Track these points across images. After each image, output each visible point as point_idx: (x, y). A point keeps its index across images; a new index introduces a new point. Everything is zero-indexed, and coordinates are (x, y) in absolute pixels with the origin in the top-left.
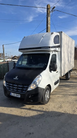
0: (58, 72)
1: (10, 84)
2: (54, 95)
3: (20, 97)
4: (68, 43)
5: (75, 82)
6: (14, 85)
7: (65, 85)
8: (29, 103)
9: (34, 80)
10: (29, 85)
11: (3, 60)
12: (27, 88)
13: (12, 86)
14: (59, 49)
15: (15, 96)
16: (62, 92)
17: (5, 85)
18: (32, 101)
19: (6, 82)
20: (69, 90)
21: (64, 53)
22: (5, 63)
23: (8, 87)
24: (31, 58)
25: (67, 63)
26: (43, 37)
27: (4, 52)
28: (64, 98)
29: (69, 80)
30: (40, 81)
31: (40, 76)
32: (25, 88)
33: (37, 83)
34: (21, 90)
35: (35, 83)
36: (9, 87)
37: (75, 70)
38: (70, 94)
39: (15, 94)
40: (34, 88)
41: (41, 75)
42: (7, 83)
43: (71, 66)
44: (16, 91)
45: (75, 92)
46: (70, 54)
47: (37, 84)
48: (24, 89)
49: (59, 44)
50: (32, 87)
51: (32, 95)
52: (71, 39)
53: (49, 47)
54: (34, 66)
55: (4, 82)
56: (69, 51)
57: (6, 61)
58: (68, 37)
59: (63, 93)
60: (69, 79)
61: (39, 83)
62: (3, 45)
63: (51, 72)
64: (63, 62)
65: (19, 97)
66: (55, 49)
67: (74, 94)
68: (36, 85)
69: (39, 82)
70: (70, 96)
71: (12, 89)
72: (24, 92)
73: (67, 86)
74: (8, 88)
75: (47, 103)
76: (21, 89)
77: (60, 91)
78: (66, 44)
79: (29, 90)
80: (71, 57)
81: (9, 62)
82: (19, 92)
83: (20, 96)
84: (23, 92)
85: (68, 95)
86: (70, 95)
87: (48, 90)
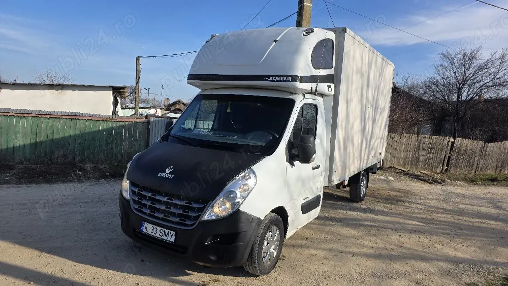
0: (318, 167)
1: (144, 193)
2: (299, 250)
3: (173, 239)
4: (365, 68)
5: (382, 213)
6: (158, 197)
7: (346, 219)
8: (201, 264)
9: (229, 187)
10: (208, 199)
11: (133, 112)
12: (202, 211)
13: (151, 199)
14: (329, 87)
15: (157, 235)
16: (328, 241)
17: (127, 195)
18: (213, 258)
19: (132, 184)
20: (354, 237)
21: (347, 102)
22: (138, 121)
23: (135, 201)
24: (229, 110)
25: (357, 139)
26: (275, 41)
27: (137, 83)
28: (333, 263)
29: (363, 202)
30: (249, 191)
31: (251, 175)
32: (192, 209)
33: (239, 196)
34: (179, 215)
35: (231, 196)
36: (140, 203)
37: (391, 169)
38: (355, 250)
39: (159, 228)
40: (225, 214)
41: (254, 172)
42: (134, 189)
43: (373, 153)
44: (163, 219)
45: (374, 245)
46: (370, 111)
47: (238, 200)
48: (191, 214)
49: (331, 72)
50: (219, 209)
51: (215, 237)
52: (381, 56)
53: (294, 79)
54: (234, 139)
55: (126, 184)
56: (367, 99)
57: (141, 115)
58: (366, 50)
59: (330, 246)
60: (361, 200)
61: (245, 198)
62: (138, 59)
63: (292, 165)
64: (340, 134)
65: (169, 239)
66: (314, 85)
67: (370, 251)
68: (234, 204)
69: (245, 194)
70: (354, 258)
71: (148, 211)
72: (188, 222)
73: (352, 225)
74: (137, 207)
75: (267, 274)
76: (181, 211)
77: (323, 236)
78: (357, 72)
79: (207, 217)
80: (374, 121)
81: (152, 119)
82: (172, 222)
83: (173, 237)
84: (187, 225)
85: (350, 253)
86: (354, 254)
87: (274, 228)
